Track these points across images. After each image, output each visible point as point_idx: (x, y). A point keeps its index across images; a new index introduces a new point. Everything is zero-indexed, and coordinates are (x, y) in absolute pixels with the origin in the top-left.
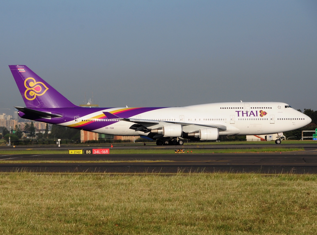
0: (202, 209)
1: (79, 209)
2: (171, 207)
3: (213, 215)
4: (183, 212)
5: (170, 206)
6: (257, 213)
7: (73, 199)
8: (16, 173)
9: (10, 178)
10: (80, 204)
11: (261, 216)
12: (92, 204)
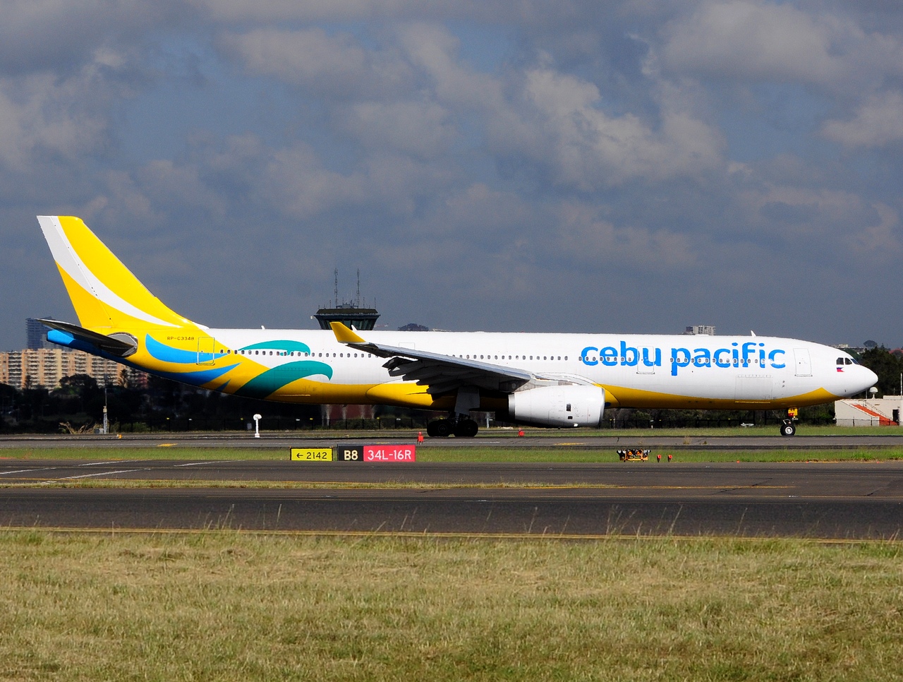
0: (673, 627)
1: (365, 622)
2: (595, 620)
3: (700, 640)
4: (625, 631)
5: (593, 619)
6: (812, 638)
7: (350, 598)
8: (206, 531)
9: (190, 543)
10: (369, 611)
11: (822, 645)
12: (399, 611)
